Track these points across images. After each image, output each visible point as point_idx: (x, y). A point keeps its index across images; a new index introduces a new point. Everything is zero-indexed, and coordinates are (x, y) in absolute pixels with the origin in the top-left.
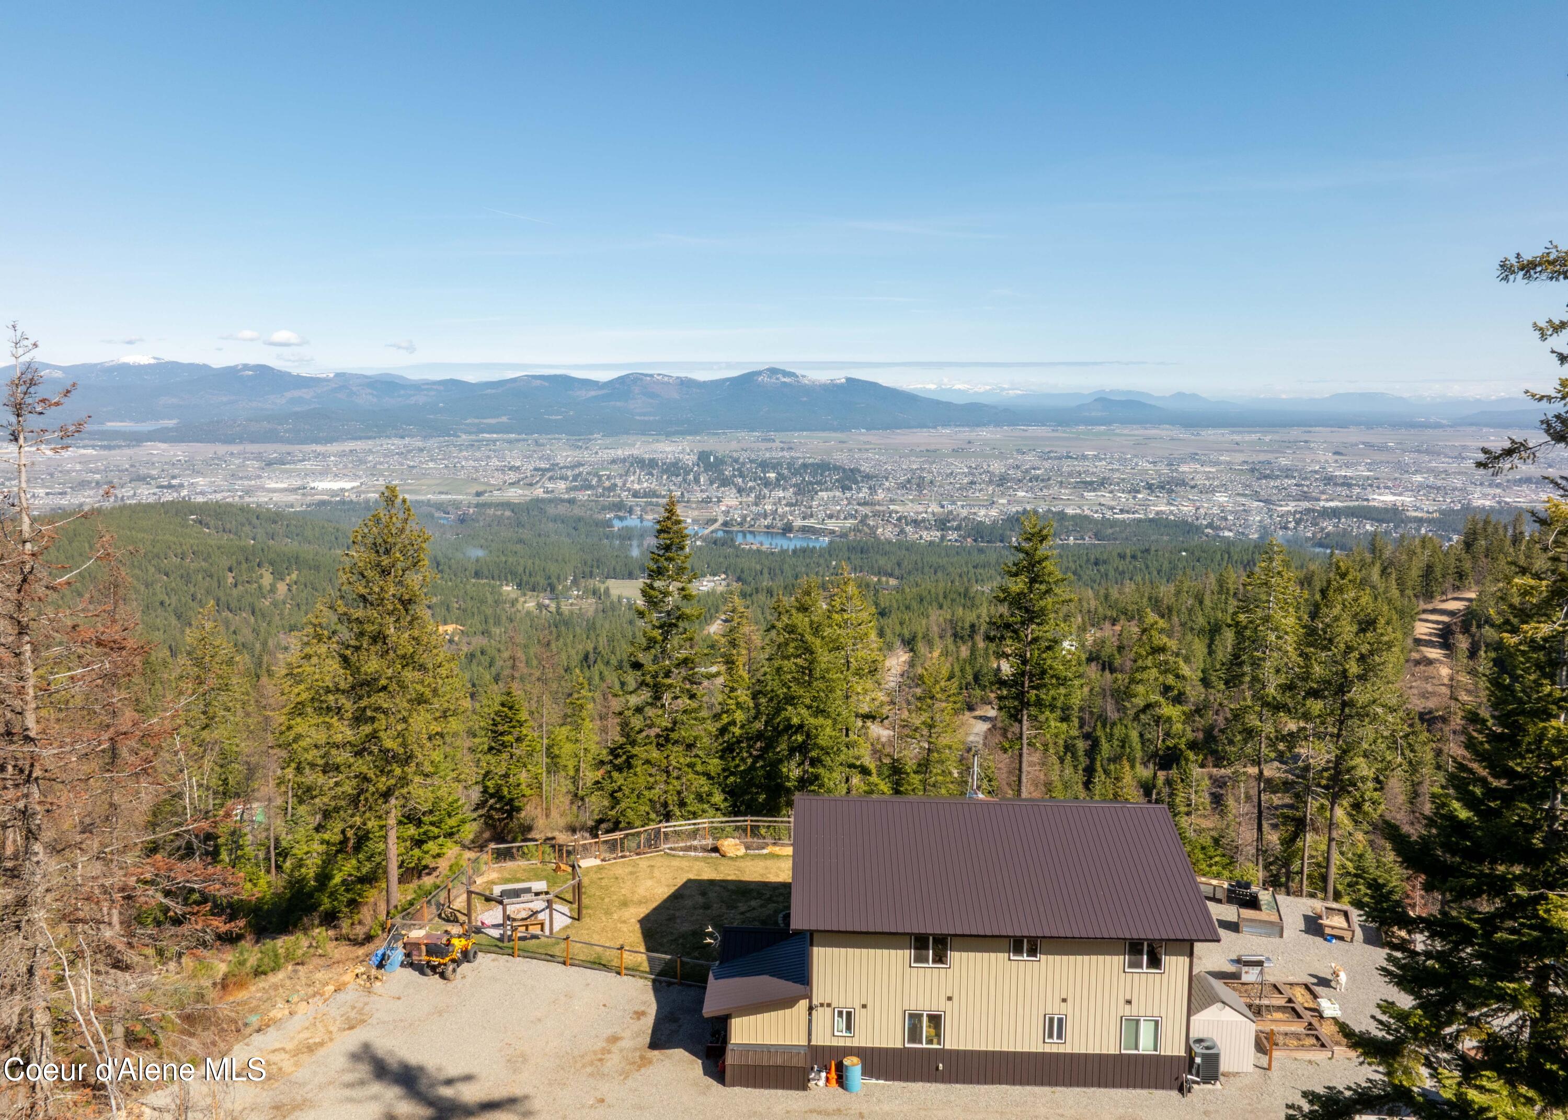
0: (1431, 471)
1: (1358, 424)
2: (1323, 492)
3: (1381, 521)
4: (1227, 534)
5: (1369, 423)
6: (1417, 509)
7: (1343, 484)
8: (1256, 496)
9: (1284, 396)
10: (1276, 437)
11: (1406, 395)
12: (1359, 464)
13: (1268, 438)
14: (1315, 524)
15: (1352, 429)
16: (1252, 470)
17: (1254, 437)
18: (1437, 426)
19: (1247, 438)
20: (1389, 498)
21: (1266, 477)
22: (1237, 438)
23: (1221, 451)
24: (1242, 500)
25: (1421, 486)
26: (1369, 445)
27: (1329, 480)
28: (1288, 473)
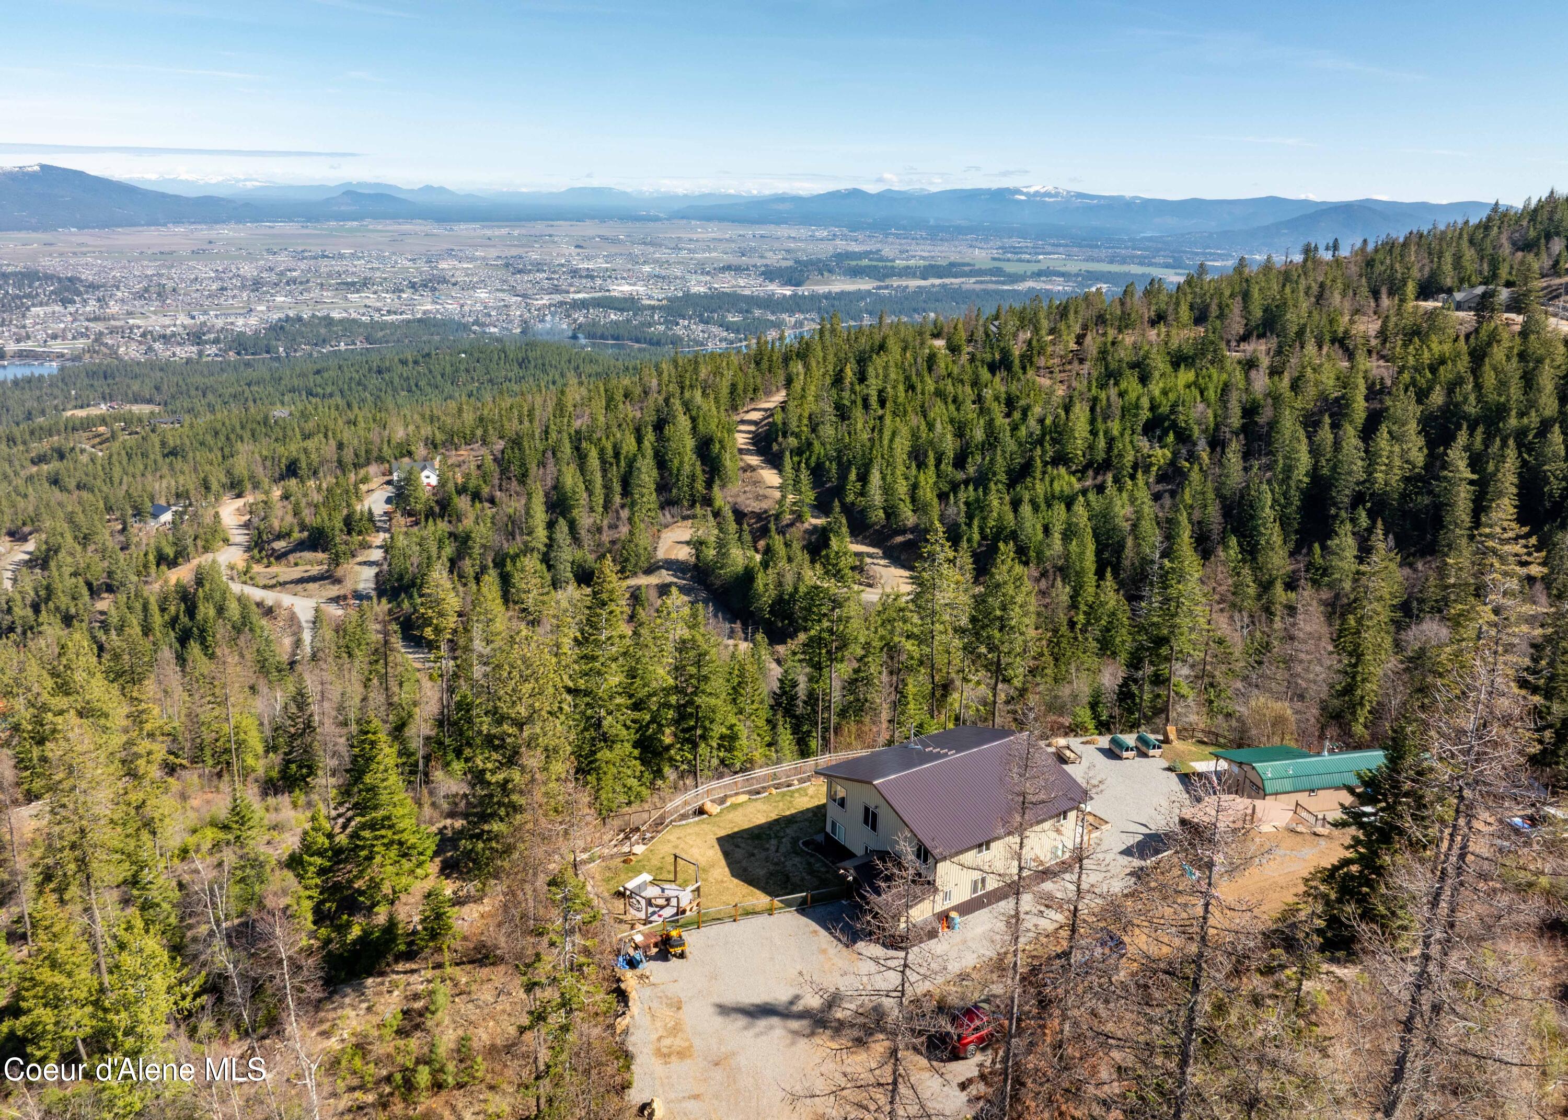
0: (656, 261)
1: (593, 218)
2: (571, 285)
3: (622, 310)
4: (493, 330)
5: (602, 216)
6: (650, 298)
7: (587, 277)
8: (513, 291)
9: (524, 190)
10: (524, 231)
11: (629, 190)
12: (597, 256)
13: (516, 233)
14: (568, 316)
15: (588, 222)
16: (507, 265)
17: (504, 231)
18: (656, 219)
19: (497, 232)
20: (626, 288)
21: (520, 272)
22: (489, 232)
23: (475, 246)
24: (501, 295)
25: (651, 276)
26: (604, 238)
27: (575, 273)
28: (539, 267)
